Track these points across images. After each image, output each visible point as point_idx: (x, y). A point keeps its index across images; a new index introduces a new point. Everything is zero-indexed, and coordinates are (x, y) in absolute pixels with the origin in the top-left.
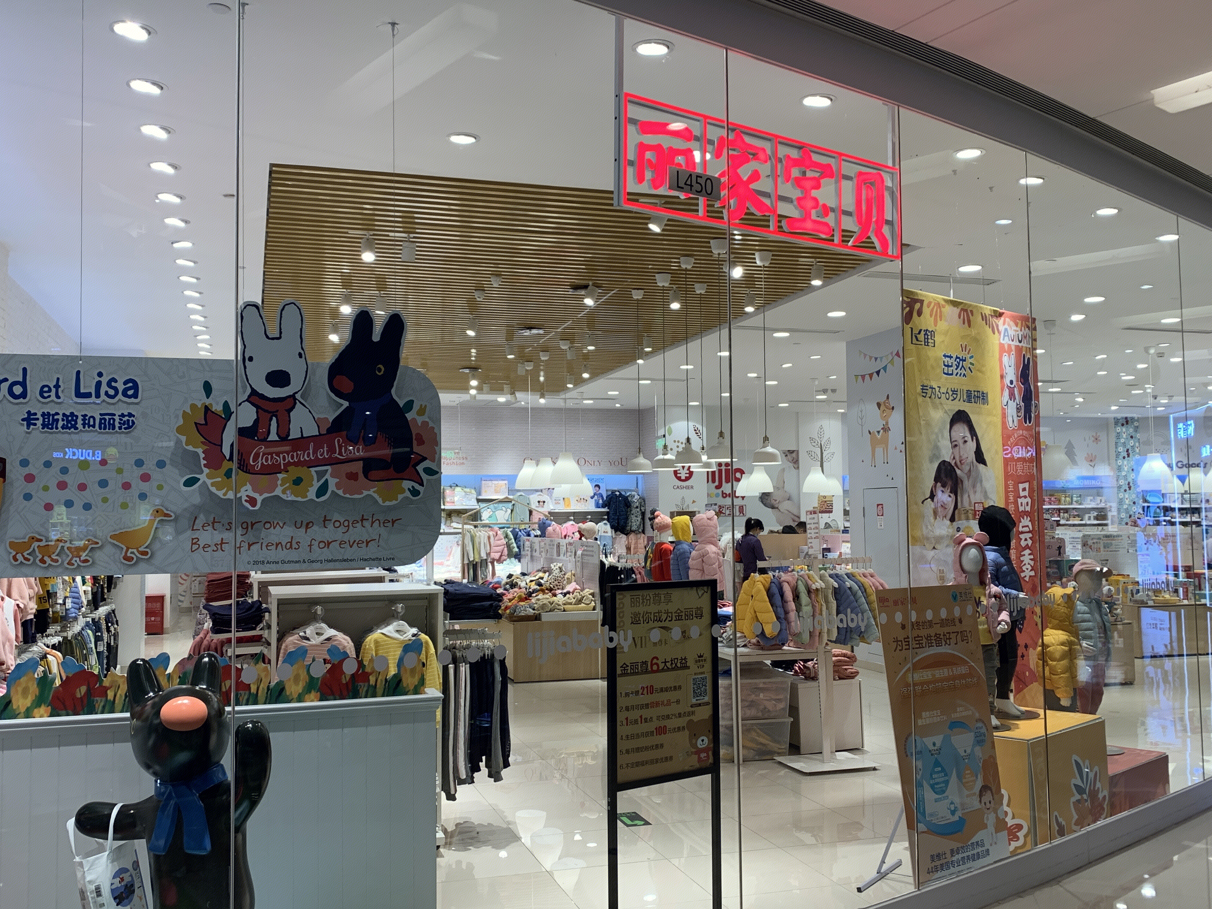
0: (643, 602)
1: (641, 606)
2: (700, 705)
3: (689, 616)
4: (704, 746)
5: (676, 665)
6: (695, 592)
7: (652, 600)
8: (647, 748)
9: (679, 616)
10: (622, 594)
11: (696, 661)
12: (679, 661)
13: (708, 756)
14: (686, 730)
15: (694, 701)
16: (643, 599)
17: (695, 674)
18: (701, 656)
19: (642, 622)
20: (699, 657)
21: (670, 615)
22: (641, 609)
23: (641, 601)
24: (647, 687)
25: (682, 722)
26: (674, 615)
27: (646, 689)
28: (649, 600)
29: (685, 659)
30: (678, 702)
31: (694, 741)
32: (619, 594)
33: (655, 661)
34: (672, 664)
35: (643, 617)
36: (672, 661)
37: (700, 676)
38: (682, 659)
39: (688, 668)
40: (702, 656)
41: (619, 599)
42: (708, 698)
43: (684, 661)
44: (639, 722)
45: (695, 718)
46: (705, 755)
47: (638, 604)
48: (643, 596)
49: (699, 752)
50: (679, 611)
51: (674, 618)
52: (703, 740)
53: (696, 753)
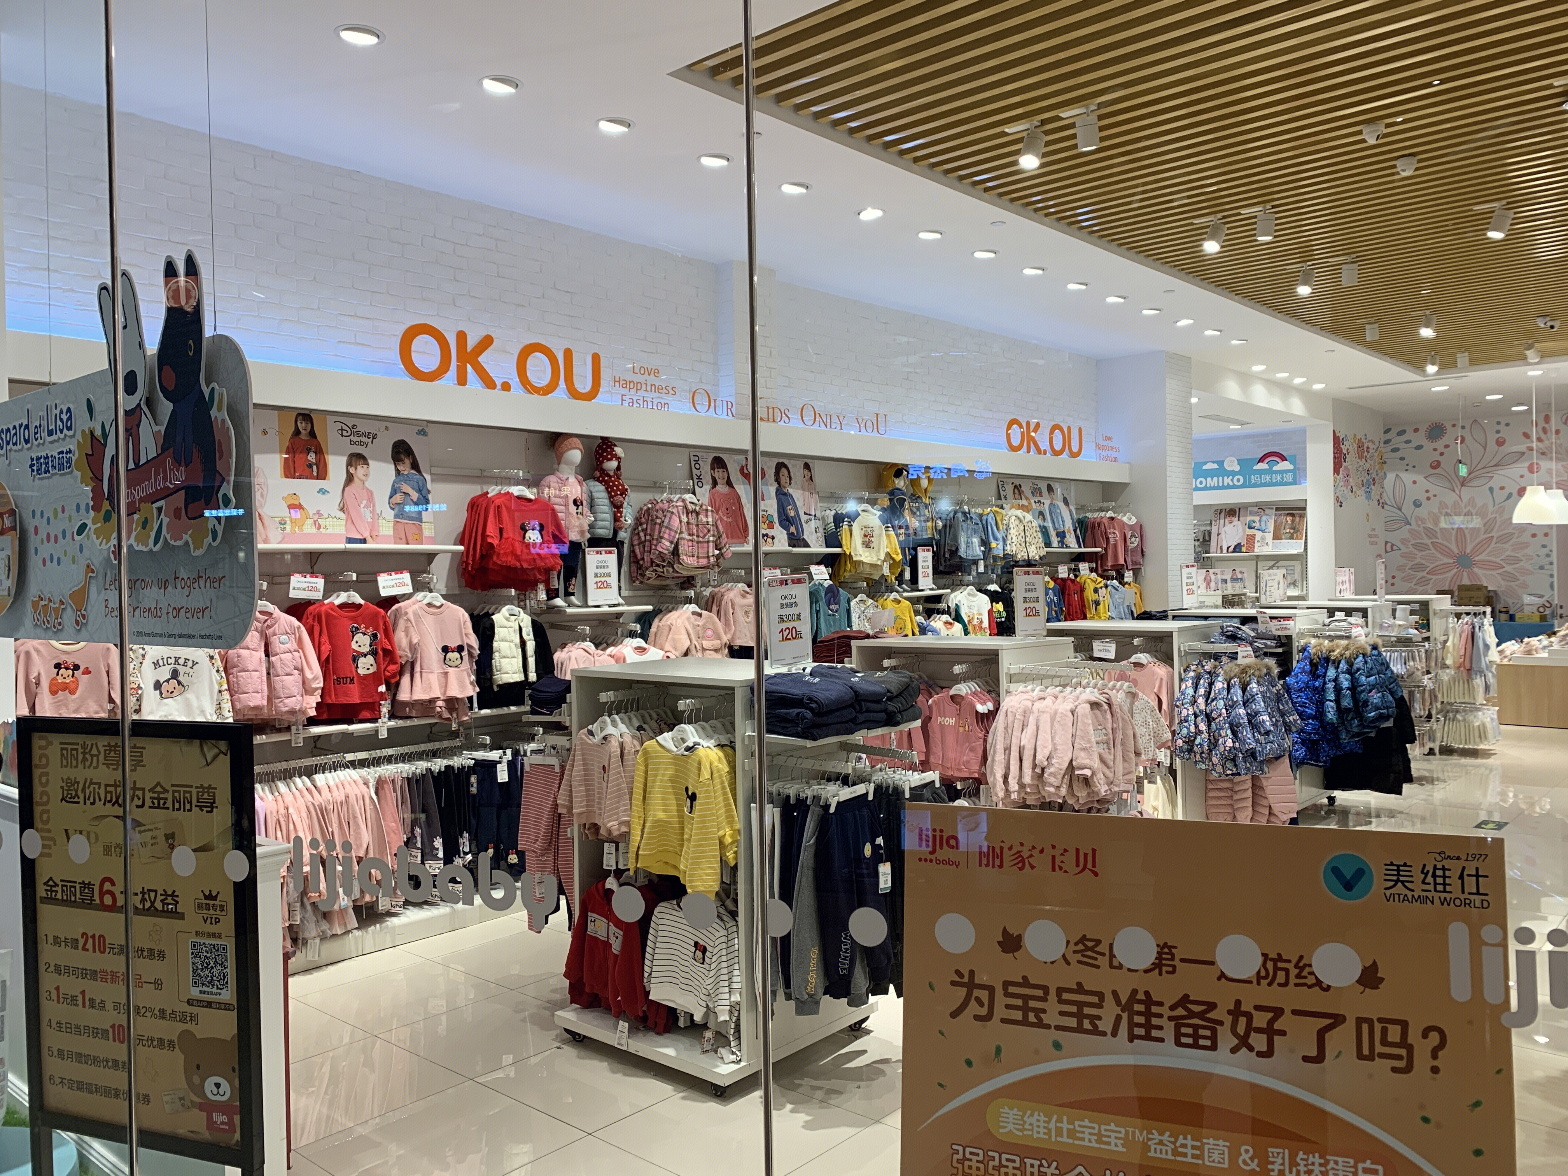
0: (84, 760)
1: (81, 766)
2: (209, 1005)
3: (182, 804)
4: (218, 1098)
5: (153, 903)
6: (198, 750)
7: (101, 757)
8: (96, 1061)
9: (159, 799)
10: (46, 738)
11: (200, 906)
12: (159, 898)
13: (231, 1123)
14: (177, 1049)
15: (195, 992)
16: (84, 753)
17: (197, 933)
18: (210, 897)
19: (81, 800)
20: (206, 898)
21: (140, 793)
22: (81, 774)
23: (81, 757)
24: (93, 937)
25: (170, 1030)
26: (148, 795)
27: (90, 941)
28: (97, 756)
29: (173, 895)
30: (158, 984)
31: (196, 1080)
32: (40, 738)
33: (107, 886)
34: (143, 900)
35: (83, 790)
36: (143, 893)
37: (209, 941)
38: (165, 894)
39: (181, 916)
40: (215, 898)
41: (40, 748)
42: (228, 995)
43: (169, 900)
44: (80, 1002)
45: (201, 1031)
46: (225, 1118)
47: (74, 763)
48: (84, 747)
49: (209, 1107)
50: (158, 789)
51: (148, 802)
52: (218, 1085)
53: (201, 1107)
